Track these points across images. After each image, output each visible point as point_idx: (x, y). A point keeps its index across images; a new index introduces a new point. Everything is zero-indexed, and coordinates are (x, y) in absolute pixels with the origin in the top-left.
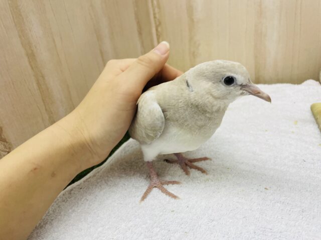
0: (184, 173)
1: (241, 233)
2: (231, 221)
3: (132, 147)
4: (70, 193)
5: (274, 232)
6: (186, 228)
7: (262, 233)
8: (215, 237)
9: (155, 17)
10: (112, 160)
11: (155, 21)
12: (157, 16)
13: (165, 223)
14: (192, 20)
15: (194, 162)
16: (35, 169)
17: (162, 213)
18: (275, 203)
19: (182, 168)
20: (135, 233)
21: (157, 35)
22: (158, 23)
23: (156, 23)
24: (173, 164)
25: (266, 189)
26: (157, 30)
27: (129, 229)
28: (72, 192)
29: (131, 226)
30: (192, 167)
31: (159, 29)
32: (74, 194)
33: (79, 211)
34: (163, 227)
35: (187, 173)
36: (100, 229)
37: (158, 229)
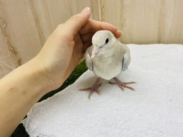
0: (121, 90)
1: (158, 123)
2: (151, 116)
3: (89, 75)
4: (57, 98)
5: (177, 123)
6: (126, 119)
7: (170, 123)
8: (143, 124)
9: (101, 3)
10: (78, 81)
11: (101, 5)
12: (102, 2)
13: (113, 116)
14: (123, 5)
15: (126, 84)
16: (11, 89)
17: (111, 111)
18: (176, 108)
19: (120, 87)
20: (96, 120)
21: (101, 13)
22: (102, 6)
23: (101, 6)
24: (114, 85)
25: (170, 100)
26: (101, 10)
27: (93, 118)
28: (58, 97)
29: (94, 116)
30: (125, 87)
31: (103, 10)
32: (59, 98)
33: (63, 107)
34: (112, 117)
35: (123, 90)
36: (76, 117)
37: (110, 119)
